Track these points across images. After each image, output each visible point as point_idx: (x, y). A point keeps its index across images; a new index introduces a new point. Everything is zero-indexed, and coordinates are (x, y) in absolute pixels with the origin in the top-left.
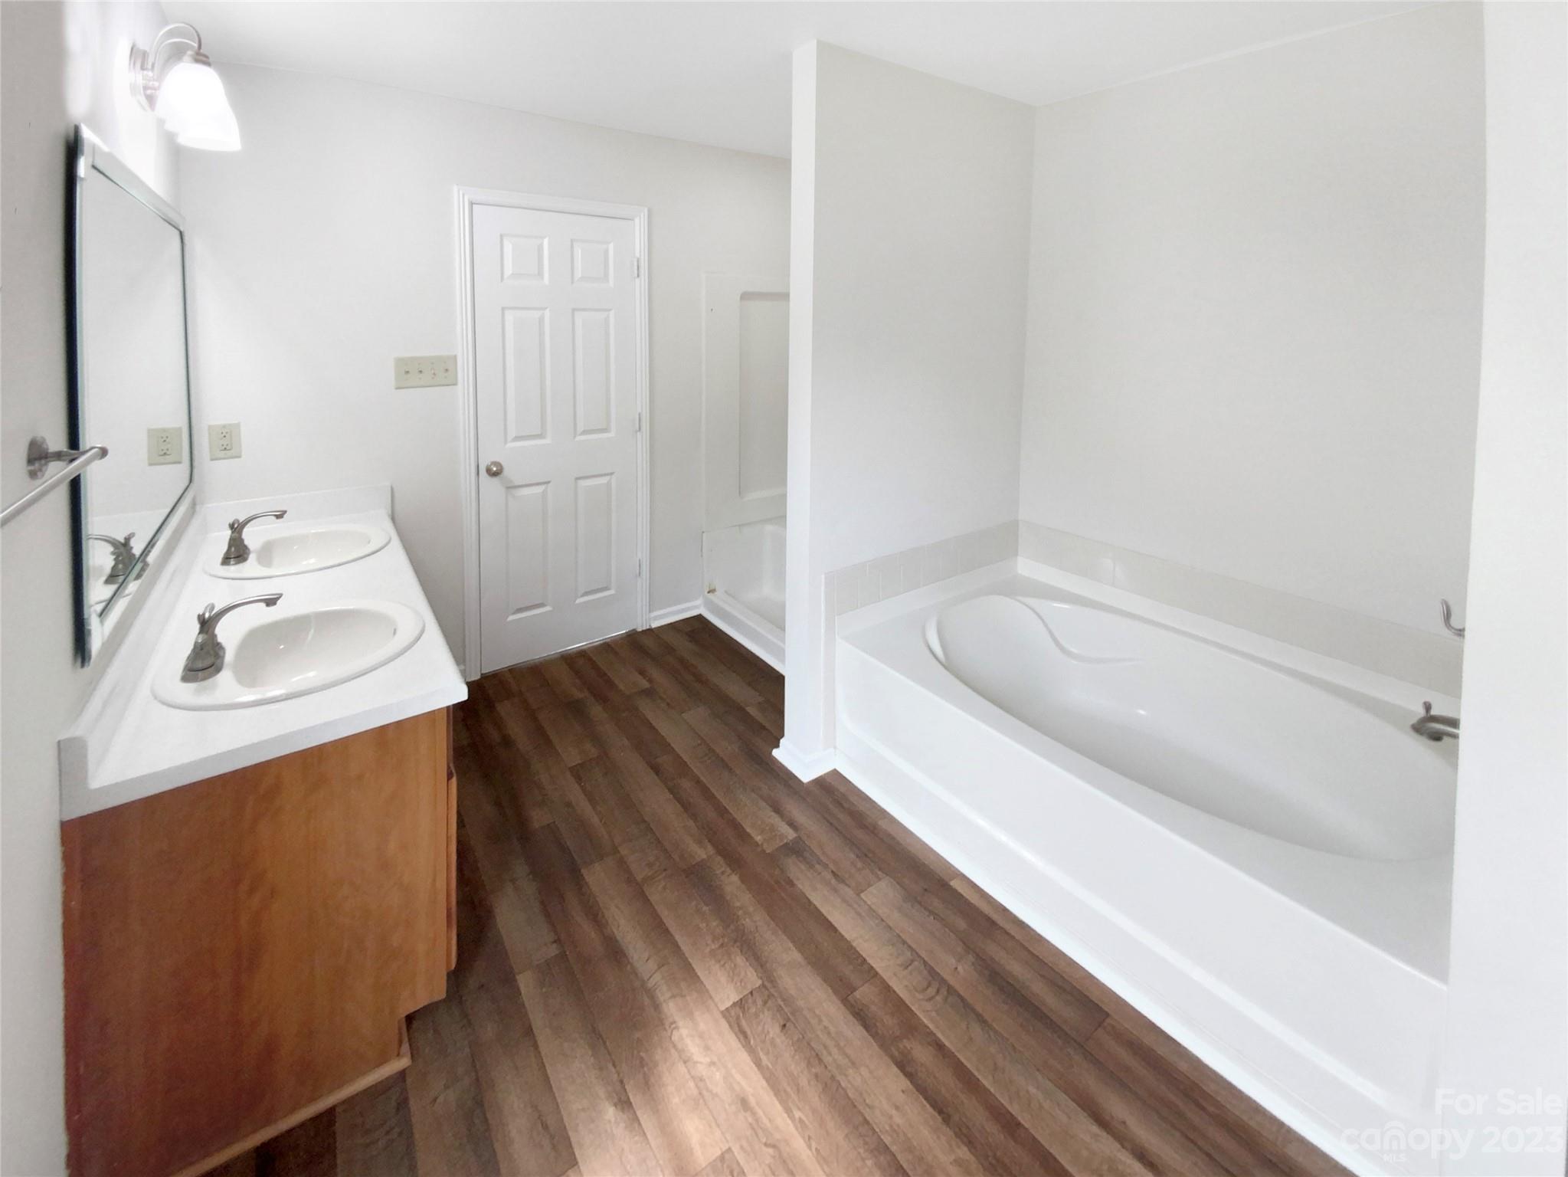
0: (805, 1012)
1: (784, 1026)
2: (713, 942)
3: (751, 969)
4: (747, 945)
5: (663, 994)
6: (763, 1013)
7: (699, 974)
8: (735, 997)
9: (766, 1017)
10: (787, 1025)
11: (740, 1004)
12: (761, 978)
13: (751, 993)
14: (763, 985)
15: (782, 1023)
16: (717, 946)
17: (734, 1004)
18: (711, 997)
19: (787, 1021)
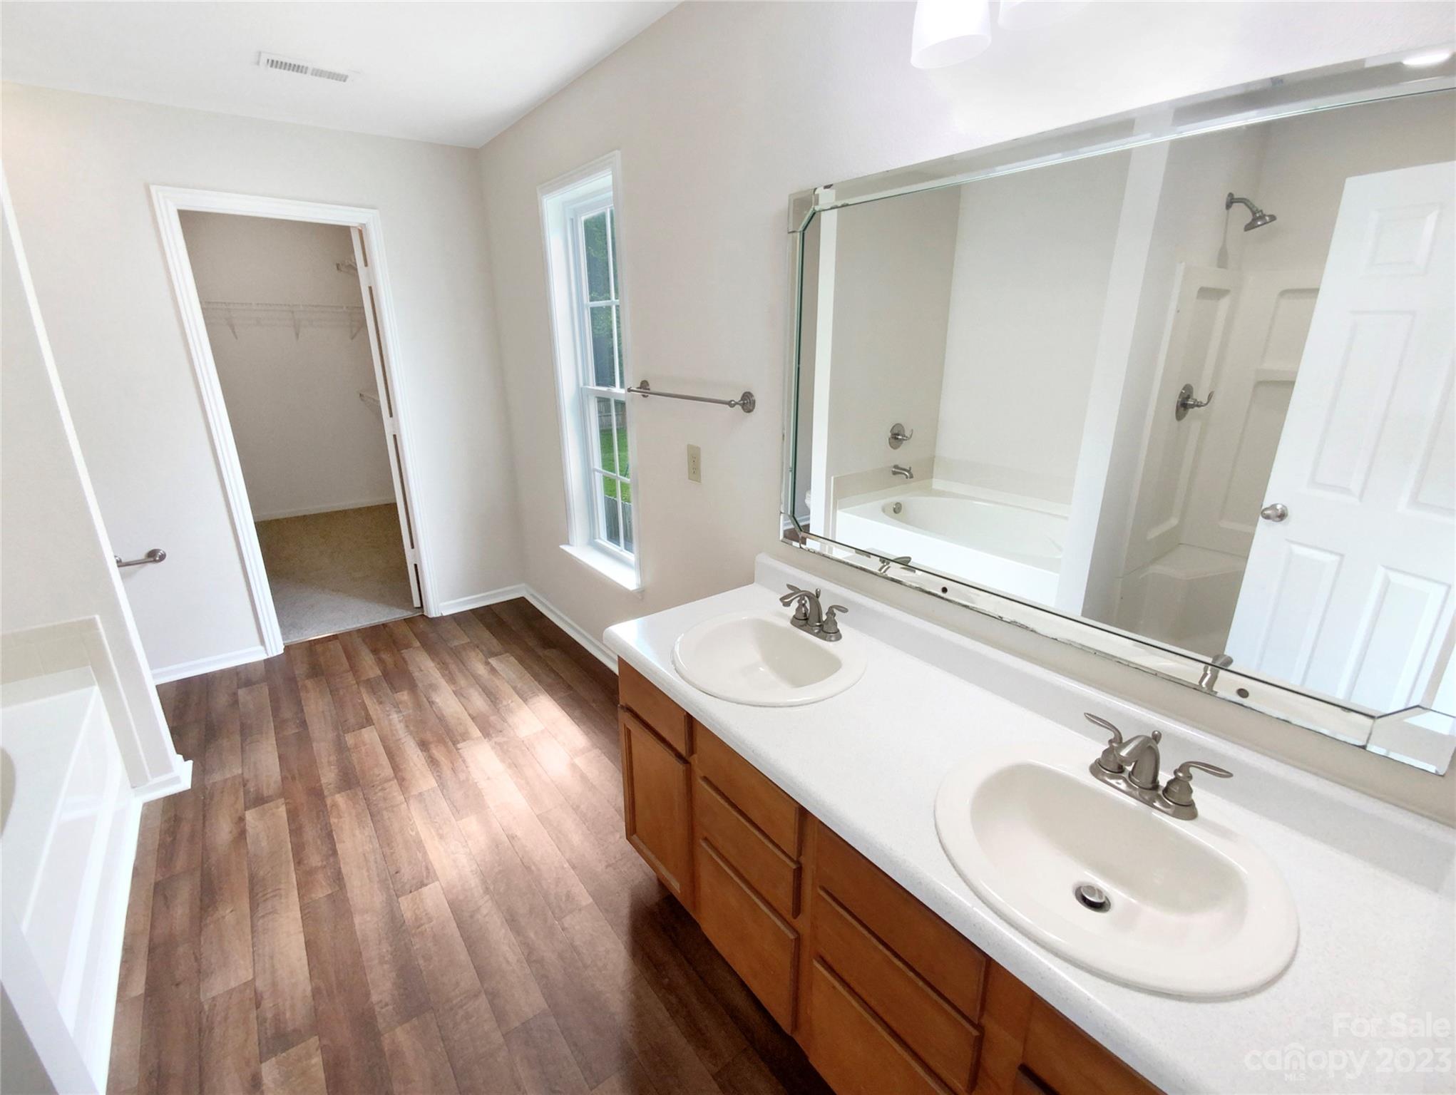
0: (376, 879)
1: (397, 873)
2: (426, 930)
3: (402, 909)
4: (396, 927)
5: (478, 891)
6: (408, 879)
7: (447, 905)
8: (425, 890)
9: (405, 879)
10: (394, 873)
11: (423, 885)
12: (398, 902)
13: (411, 892)
14: (398, 897)
15: (398, 874)
16: (423, 927)
17: (426, 885)
18: (443, 889)
19: (393, 875)
